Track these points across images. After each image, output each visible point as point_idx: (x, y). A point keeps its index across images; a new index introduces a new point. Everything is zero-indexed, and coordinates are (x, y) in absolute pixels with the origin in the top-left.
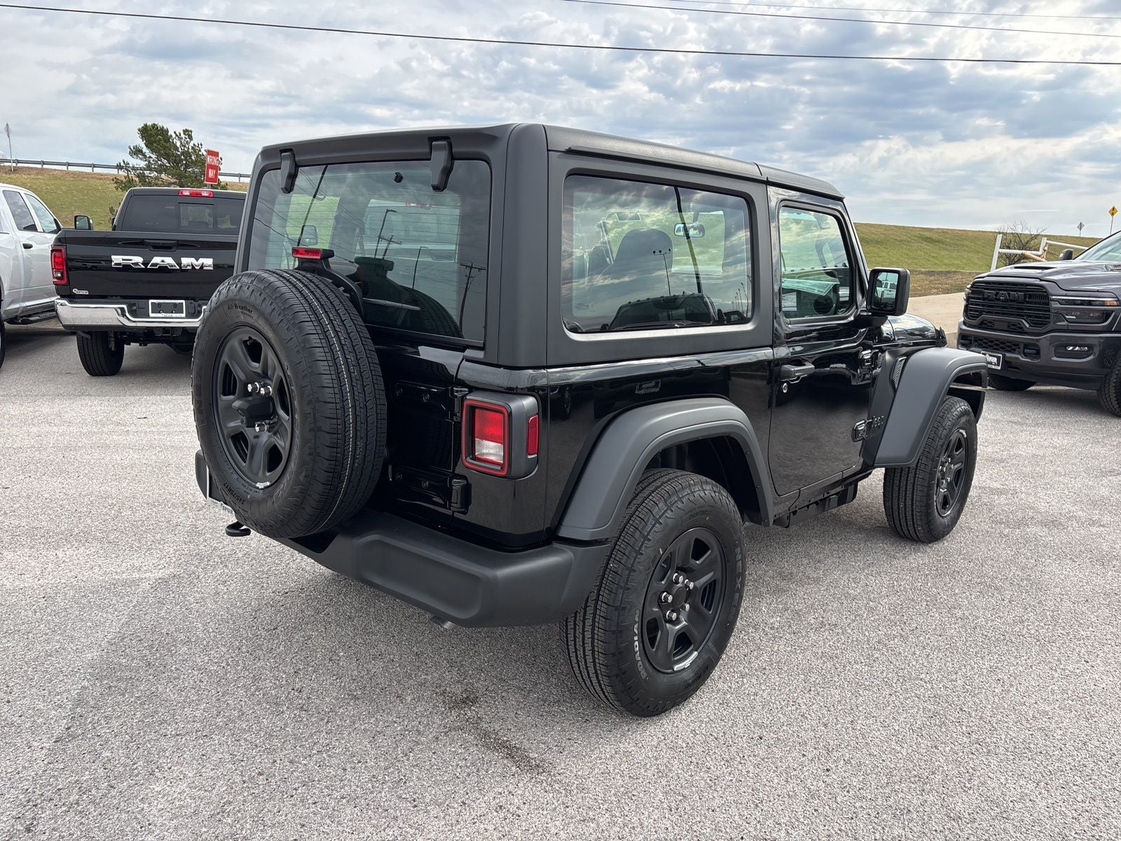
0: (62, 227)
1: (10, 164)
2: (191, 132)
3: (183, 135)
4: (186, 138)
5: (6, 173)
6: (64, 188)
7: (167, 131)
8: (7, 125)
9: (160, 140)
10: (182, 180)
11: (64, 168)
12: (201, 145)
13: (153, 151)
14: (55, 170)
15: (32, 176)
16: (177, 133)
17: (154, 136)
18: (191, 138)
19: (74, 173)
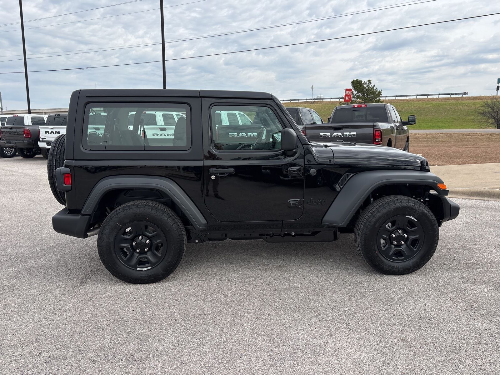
0: (324, 122)
1: (312, 100)
2: (371, 80)
3: (367, 83)
4: (369, 83)
5: (310, 104)
6: (327, 108)
7: (362, 81)
8: (312, 86)
9: (358, 86)
10: (366, 100)
11: (330, 100)
12: (374, 85)
13: (356, 90)
14: (326, 101)
15: (318, 104)
16: (365, 82)
17: (357, 84)
18: (370, 83)
19: (332, 102)
